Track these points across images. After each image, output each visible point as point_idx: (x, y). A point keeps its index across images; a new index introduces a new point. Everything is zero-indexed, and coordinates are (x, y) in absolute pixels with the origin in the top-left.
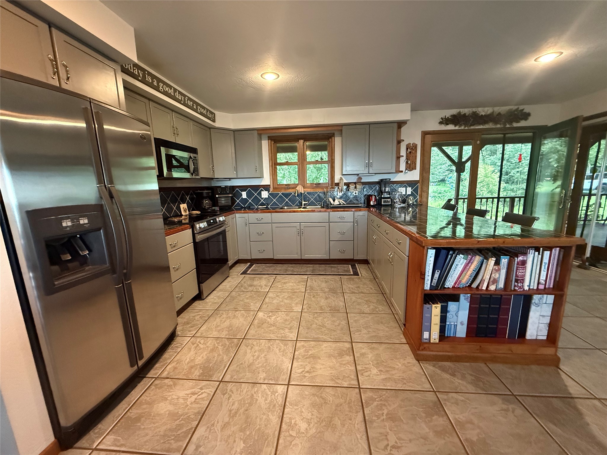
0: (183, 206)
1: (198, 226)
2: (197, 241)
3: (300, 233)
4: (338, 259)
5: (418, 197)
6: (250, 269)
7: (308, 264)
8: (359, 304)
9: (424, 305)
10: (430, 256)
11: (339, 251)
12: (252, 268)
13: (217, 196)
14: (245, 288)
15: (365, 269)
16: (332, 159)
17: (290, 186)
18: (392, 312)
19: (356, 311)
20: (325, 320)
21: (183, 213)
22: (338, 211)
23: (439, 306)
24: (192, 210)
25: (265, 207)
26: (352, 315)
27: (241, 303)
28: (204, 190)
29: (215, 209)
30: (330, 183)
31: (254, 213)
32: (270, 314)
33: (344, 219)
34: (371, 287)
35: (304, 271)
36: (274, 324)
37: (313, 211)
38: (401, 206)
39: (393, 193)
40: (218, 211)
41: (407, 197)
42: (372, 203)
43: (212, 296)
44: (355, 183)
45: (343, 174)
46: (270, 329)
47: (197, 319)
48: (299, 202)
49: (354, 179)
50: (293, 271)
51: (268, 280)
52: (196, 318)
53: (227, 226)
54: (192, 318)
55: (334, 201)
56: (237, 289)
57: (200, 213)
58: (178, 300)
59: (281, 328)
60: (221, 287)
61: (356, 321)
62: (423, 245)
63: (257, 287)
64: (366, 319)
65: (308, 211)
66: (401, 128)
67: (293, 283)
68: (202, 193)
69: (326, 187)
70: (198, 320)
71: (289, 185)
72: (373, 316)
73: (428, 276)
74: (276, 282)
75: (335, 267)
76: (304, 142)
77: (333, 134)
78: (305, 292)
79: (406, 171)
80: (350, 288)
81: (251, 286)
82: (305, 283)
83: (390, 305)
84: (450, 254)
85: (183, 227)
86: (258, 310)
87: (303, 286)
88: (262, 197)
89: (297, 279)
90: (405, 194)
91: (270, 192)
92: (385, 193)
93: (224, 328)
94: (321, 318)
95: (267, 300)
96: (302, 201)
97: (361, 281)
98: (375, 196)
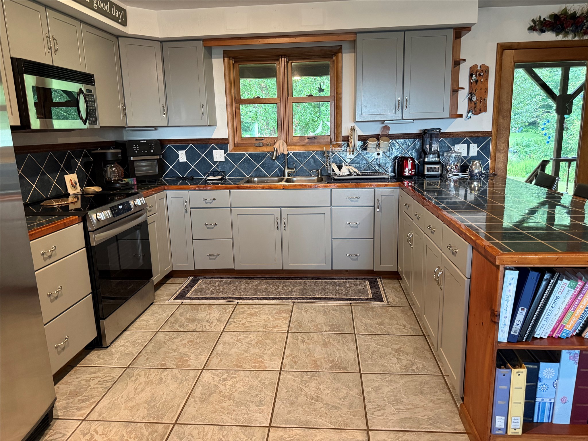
0: (71, 178)
1: (94, 216)
2: (93, 244)
3: (281, 225)
4: (347, 271)
5: (489, 161)
6: (193, 289)
7: (295, 278)
8: (382, 356)
9: (497, 369)
10: (508, 283)
11: (349, 255)
12: (195, 287)
13: (132, 158)
14: (182, 326)
15: (393, 288)
16: (337, 93)
17: (263, 141)
18: (440, 372)
19: (377, 370)
20: (321, 387)
21: (71, 191)
22: (346, 187)
23: (523, 372)
24: (88, 185)
25: (220, 177)
26: (370, 377)
27: (174, 354)
28: (109, 149)
29: (128, 183)
30: (333, 136)
31: (199, 190)
32: (225, 376)
33: (357, 201)
34: (405, 323)
35: (287, 293)
36: (231, 394)
37: (303, 187)
38: (460, 177)
39: (445, 154)
40: (134, 185)
41: (469, 161)
42: (407, 172)
43: (121, 341)
44: (377, 137)
45: (357, 120)
46: (224, 404)
47: (92, 386)
48: (280, 169)
49: (376, 129)
50: (267, 292)
51: (224, 308)
52: (92, 384)
53: (149, 214)
54: (85, 383)
55: (340, 168)
56: (167, 328)
57: (101, 190)
58: (59, 353)
59: (242, 404)
60: (138, 324)
61: (376, 389)
62: (497, 264)
63: (204, 324)
64: (395, 385)
65: (294, 187)
66: (460, 37)
67: (266, 314)
68: (105, 154)
69: (326, 142)
70: (94, 388)
71: (261, 139)
72: (406, 379)
73: (506, 317)
74: (239, 313)
75: (341, 285)
76: (287, 62)
77: (339, 48)
78: (288, 332)
79: (469, 115)
80: (366, 325)
81: (192, 320)
82: (288, 316)
83: (436, 360)
84: (545, 280)
85: (66, 220)
86: (203, 369)
87: (284, 321)
88: (215, 160)
89: (276, 307)
90: (466, 155)
91: (228, 152)
92: (430, 154)
93: (141, 404)
94: (313, 384)
95: (219, 348)
96: (285, 168)
97: (387, 311)
98: (413, 159)
